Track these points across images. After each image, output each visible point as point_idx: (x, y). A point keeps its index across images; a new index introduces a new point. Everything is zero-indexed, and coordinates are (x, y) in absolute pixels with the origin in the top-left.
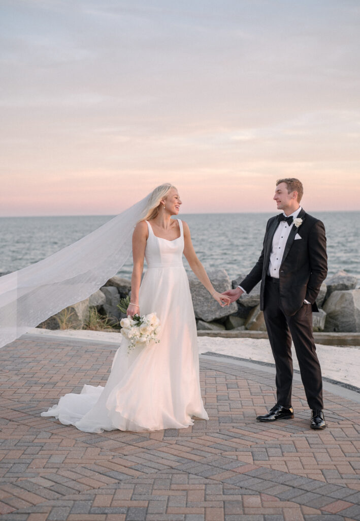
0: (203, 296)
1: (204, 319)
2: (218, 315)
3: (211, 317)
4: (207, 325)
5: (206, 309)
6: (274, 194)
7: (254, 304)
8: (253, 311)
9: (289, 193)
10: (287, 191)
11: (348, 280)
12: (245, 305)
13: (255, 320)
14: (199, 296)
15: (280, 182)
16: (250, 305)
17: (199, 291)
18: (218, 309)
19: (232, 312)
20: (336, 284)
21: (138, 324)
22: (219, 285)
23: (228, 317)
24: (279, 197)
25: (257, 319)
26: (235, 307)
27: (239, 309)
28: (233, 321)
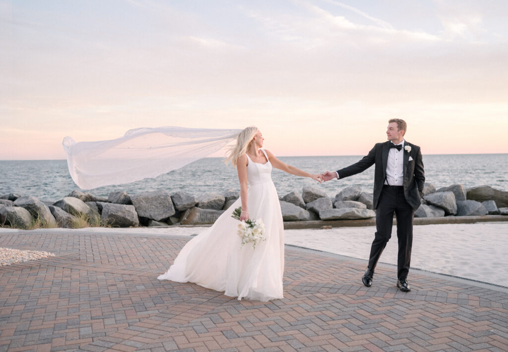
0: (155, 206)
1: (155, 219)
2: (164, 216)
3: (160, 218)
4: (158, 223)
5: (156, 213)
6: (387, 130)
7: (184, 209)
8: (184, 213)
9: (398, 131)
10: (397, 129)
11: (236, 194)
12: (179, 210)
13: (186, 219)
14: (152, 205)
15: (391, 121)
16: (182, 210)
17: (152, 203)
18: (164, 213)
19: (172, 214)
20: (230, 196)
21: (252, 226)
22: (165, 198)
23: (168, 218)
24: (391, 132)
25: (187, 218)
26: (173, 212)
27: (176, 212)
28: (172, 220)
